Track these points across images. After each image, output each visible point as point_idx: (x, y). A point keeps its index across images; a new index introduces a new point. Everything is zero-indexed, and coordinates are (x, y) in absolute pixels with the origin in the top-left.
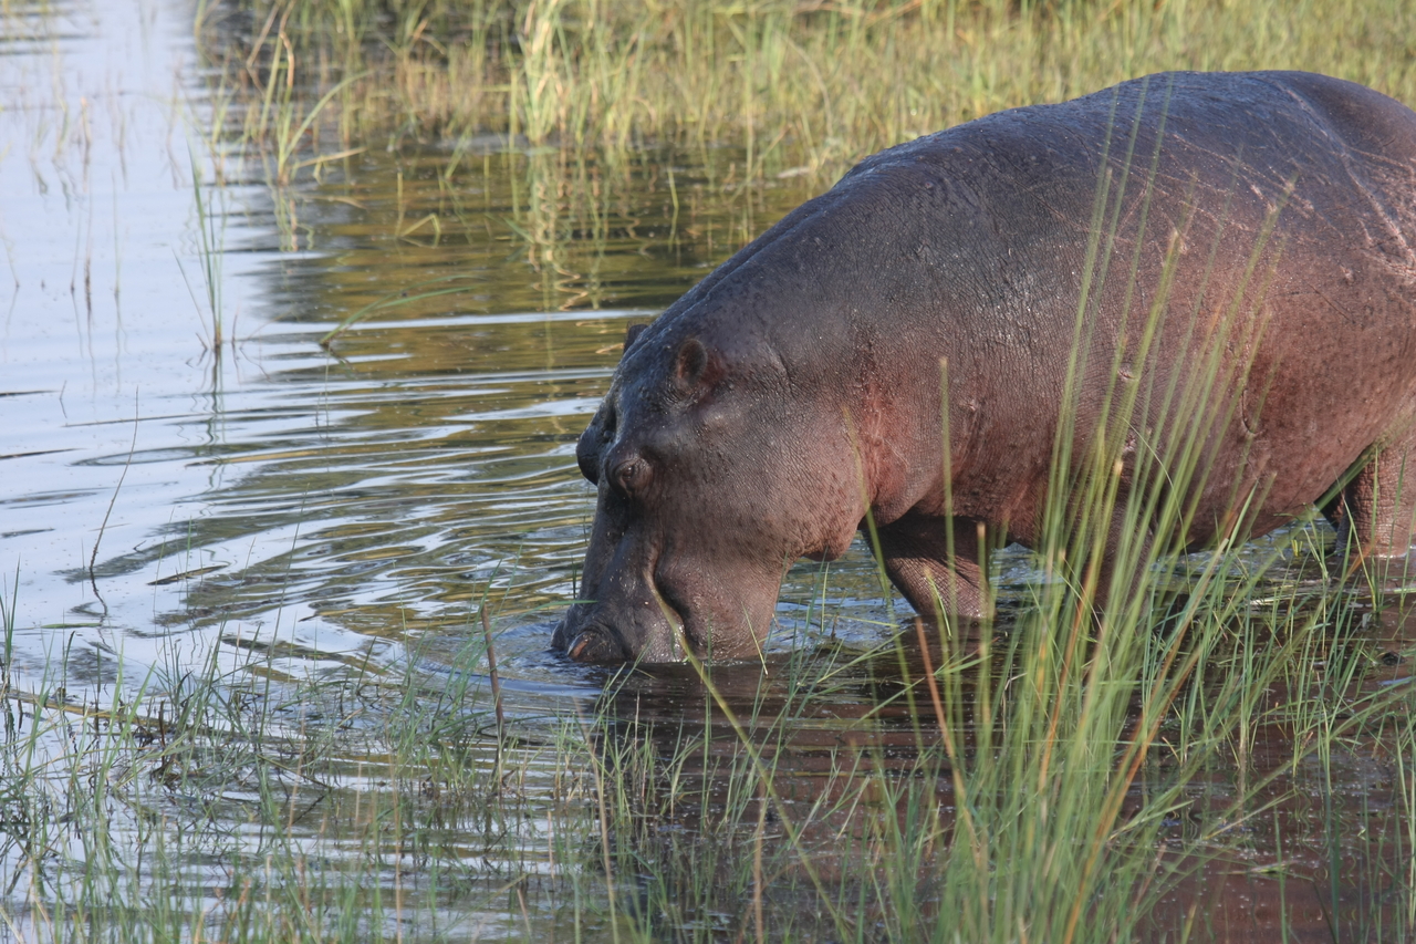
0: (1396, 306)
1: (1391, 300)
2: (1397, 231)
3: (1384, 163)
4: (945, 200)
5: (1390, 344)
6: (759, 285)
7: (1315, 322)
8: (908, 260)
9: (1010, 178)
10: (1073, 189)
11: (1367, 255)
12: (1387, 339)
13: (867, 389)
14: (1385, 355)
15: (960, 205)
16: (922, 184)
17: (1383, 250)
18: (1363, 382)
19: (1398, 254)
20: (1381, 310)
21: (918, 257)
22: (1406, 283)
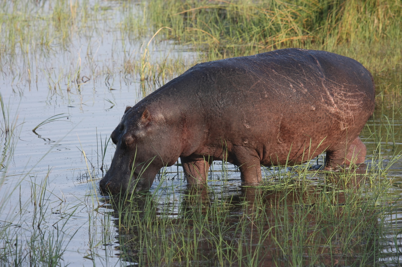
0: (328, 117)
1: (326, 116)
2: (332, 99)
4: (206, 80)
5: (325, 127)
6: (160, 99)
7: (302, 120)
8: (196, 96)
9: (224, 74)
10: (239, 78)
11: (321, 104)
12: (324, 126)
13: (184, 126)
14: (323, 129)
15: (210, 81)
16: (201, 76)
17: (327, 103)
18: (316, 136)
19: (331, 105)
20: (323, 118)
21: (198, 95)
22: (332, 112)
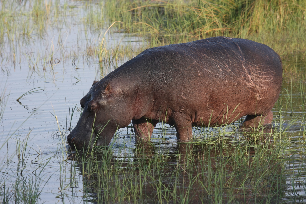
0: (247, 91)
1: (245, 89)
2: (250, 77)
3: (251, 64)
4: (154, 61)
7: (226, 92)
8: (146, 74)
9: (167, 57)
10: (179, 60)
11: (241, 80)
12: (243, 97)
14: (242, 100)
15: (157, 63)
16: (150, 58)
17: (246, 80)
19: (249, 81)
20: (243, 91)
21: (148, 73)
22: (249, 87)
